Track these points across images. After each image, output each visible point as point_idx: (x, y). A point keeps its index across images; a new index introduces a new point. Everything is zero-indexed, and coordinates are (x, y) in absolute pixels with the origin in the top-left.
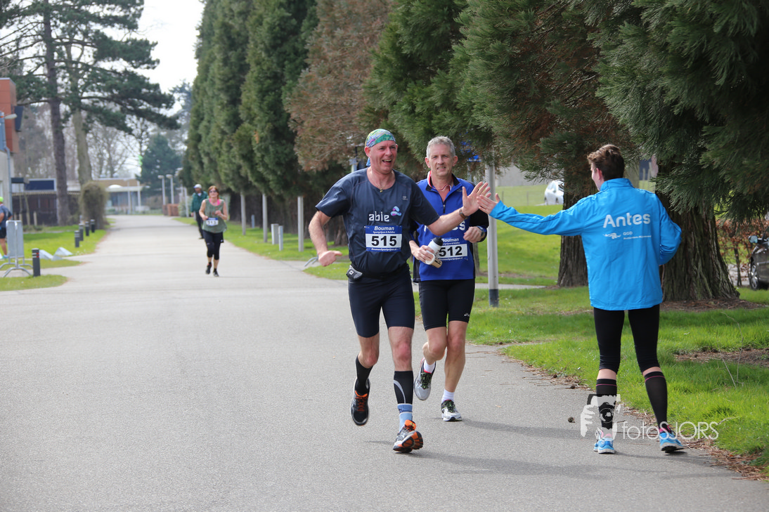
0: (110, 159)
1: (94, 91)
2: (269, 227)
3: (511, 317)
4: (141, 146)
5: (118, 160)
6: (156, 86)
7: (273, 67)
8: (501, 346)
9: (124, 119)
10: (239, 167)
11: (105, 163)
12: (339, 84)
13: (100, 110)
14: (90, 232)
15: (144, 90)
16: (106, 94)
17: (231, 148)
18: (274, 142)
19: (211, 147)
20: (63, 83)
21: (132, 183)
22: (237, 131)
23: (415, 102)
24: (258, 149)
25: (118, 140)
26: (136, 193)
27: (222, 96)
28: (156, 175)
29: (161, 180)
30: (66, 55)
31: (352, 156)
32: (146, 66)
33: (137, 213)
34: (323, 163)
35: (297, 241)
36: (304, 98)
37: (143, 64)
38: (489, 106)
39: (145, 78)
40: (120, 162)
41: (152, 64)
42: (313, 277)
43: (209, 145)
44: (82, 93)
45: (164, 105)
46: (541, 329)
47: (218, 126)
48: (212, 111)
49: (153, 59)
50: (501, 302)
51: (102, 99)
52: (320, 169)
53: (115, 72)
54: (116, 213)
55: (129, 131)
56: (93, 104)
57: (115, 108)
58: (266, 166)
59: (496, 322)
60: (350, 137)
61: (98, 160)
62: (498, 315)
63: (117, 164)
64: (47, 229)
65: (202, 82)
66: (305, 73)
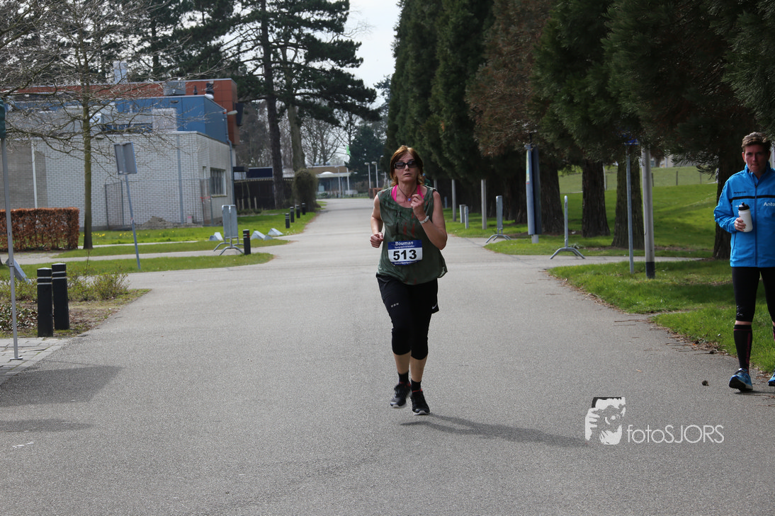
0: (323, 148)
1: (305, 88)
2: (458, 207)
3: (664, 287)
4: (350, 137)
5: (330, 149)
6: (361, 82)
7: (458, 62)
8: (652, 315)
9: (331, 112)
10: (430, 154)
11: (319, 152)
12: (513, 76)
13: (312, 104)
14: (301, 214)
15: (350, 86)
16: (316, 91)
17: (423, 137)
18: (458, 130)
19: (406, 136)
20: (278, 81)
21: (341, 170)
22: (427, 122)
23: (573, 94)
24: (444, 137)
25: (329, 131)
26: (345, 178)
27: (414, 90)
28: (364, 162)
29: (367, 166)
30: (281, 57)
31: (526, 142)
32: (350, 64)
33: (347, 197)
34: (500, 148)
35: (480, 220)
36: (481, 90)
37: (348, 63)
38: (633, 94)
39: (350, 75)
40: (332, 151)
41: (356, 63)
42: (492, 252)
43: (404, 135)
44: (296, 91)
45: (367, 99)
46: (690, 299)
47: (411, 117)
48: (406, 102)
49: (358, 58)
50: (657, 273)
51: (312, 95)
52: (497, 154)
53: (323, 70)
54: (328, 197)
55: (336, 123)
56: (304, 100)
57: (325, 104)
58: (451, 152)
59: (648, 292)
60: (525, 125)
61: (312, 149)
62: (651, 285)
63: (329, 153)
64: (265, 213)
65: (398, 78)
66: (481, 68)
